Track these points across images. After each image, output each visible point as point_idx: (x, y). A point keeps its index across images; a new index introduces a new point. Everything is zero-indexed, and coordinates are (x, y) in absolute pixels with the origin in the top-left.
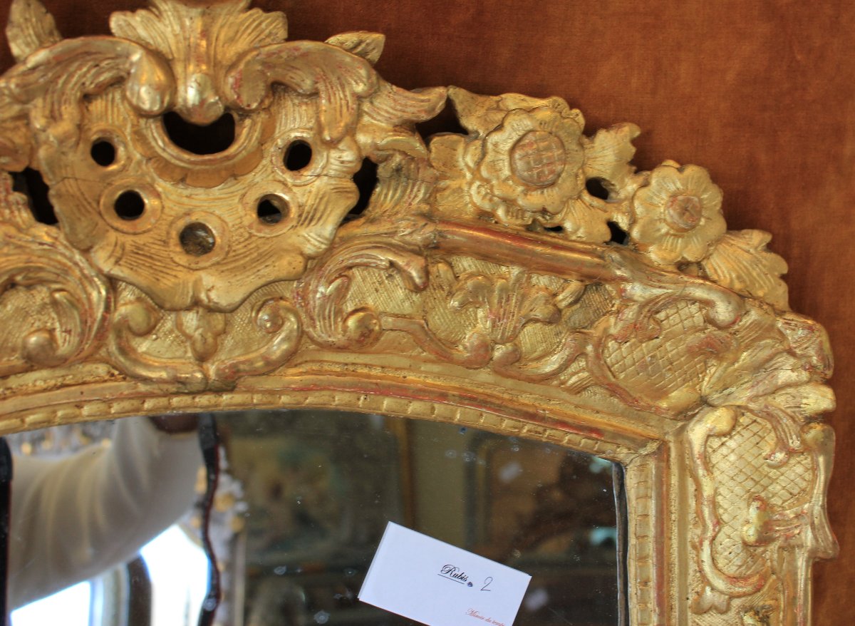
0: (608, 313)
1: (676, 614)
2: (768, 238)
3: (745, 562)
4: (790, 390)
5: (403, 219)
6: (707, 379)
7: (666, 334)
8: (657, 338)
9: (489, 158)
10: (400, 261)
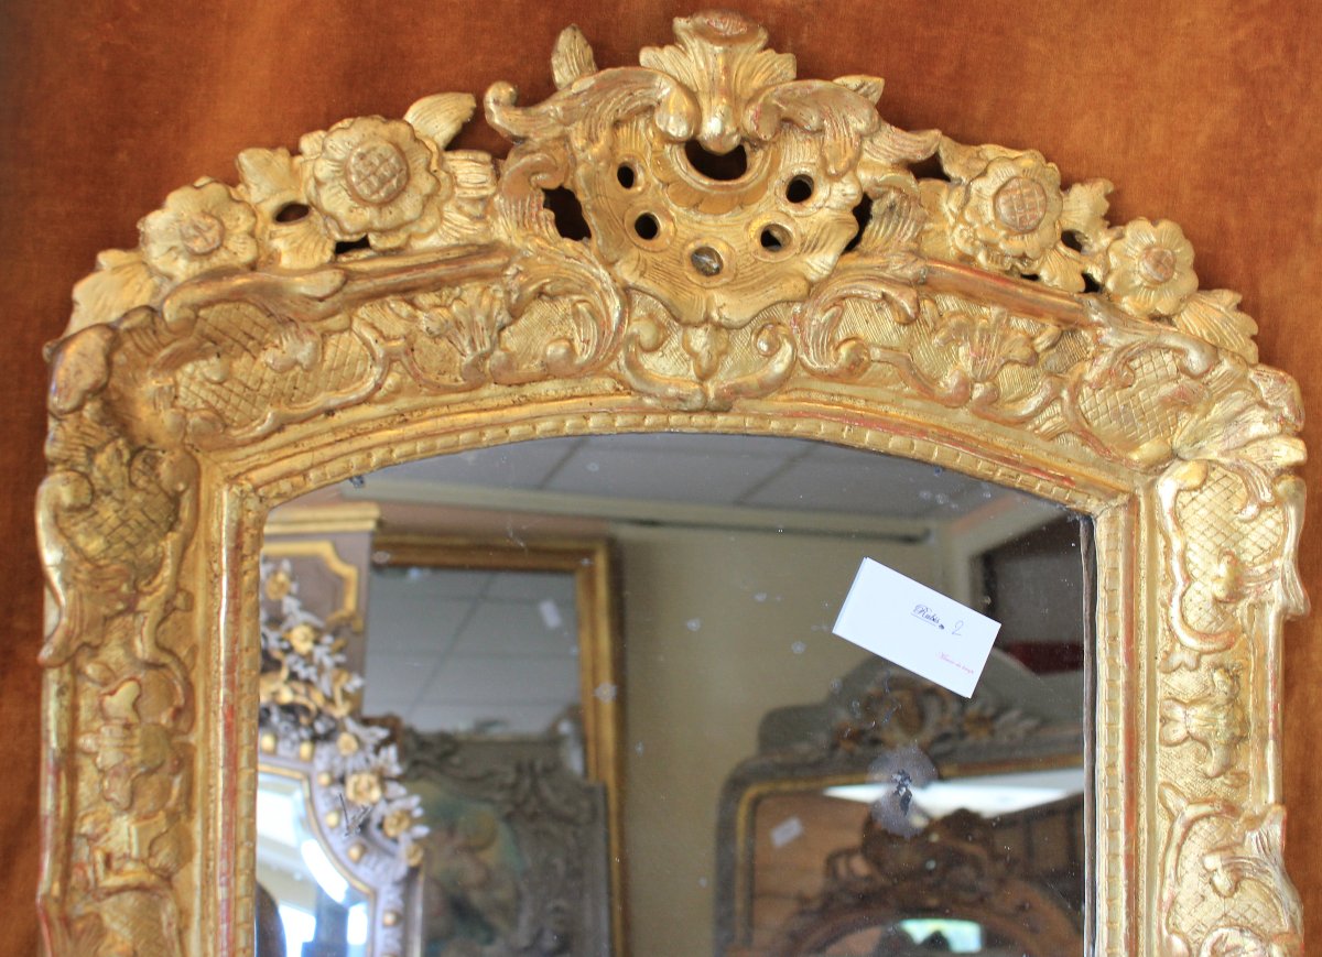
0: (1083, 359)
1: (1144, 673)
2: (1238, 298)
3: (1215, 619)
4: (1260, 443)
5: (893, 255)
6: (1178, 432)
7: (1140, 383)
8: (1130, 386)
9: (972, 203)
10: (893, 293)
